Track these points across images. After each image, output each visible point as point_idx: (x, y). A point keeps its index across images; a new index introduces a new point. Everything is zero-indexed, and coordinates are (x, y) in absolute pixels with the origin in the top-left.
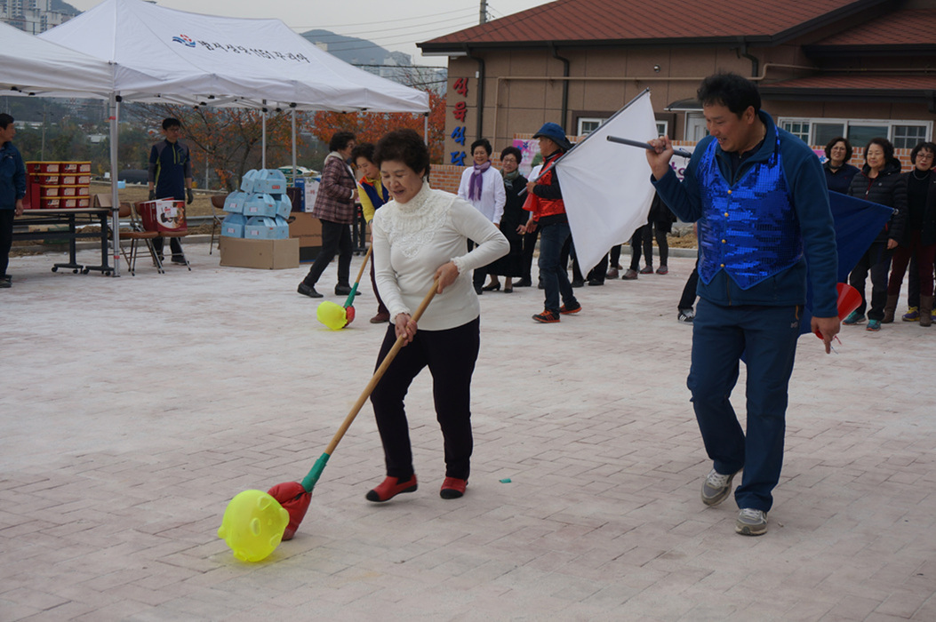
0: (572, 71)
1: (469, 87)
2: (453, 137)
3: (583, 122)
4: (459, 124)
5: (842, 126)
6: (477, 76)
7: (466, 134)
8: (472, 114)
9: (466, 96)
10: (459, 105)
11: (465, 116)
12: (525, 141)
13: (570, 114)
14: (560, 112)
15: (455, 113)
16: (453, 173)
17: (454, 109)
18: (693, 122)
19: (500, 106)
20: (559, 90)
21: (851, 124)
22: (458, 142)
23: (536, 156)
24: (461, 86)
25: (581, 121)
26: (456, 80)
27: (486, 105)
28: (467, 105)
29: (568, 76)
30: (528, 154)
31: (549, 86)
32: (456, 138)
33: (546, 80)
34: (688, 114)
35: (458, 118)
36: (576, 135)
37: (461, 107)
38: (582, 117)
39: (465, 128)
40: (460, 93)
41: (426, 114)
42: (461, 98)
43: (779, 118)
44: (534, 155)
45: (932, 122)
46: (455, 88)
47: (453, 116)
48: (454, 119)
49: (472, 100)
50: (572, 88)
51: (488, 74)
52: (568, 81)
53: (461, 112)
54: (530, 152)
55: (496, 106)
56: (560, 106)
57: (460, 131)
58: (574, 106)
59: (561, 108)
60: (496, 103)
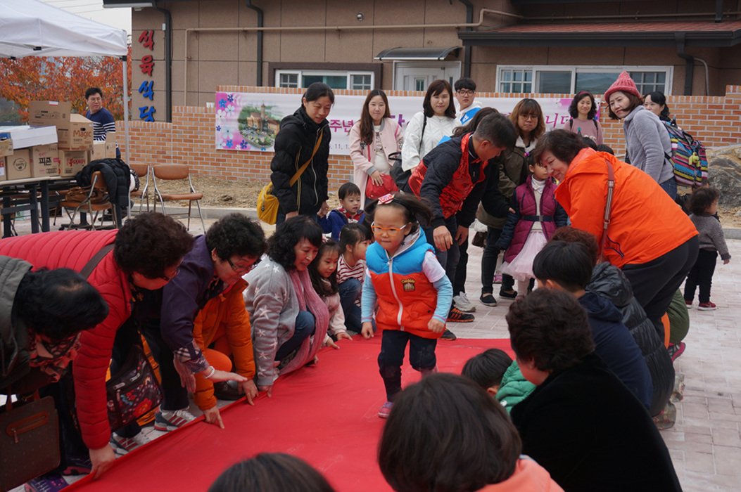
0: (266, 22)
1: (155, 39)
2: (141, 92)
3: (281, 74)
4: (146, 78)
5: (568, 74)
6: (164, 28)
7: (154, 89)
8: (160, 68)
9: (152, 49)
10: (145, 59)
11: (152, 71)
12: (230, 94)
13: (266, 66)
14: (256, 64)
15: (141, 67)
17: (141, 63)
18: (401, 72)
19: (190, 60)
20: (253, 42)
21: (579, 71)
22: (146, 96)
23: (243, 111)
24: (146, 39)
25: (278, 73)
26: (141, 32)
27: (174, 58)
28: (154, 59)
29: (262, 26)
30: (233, 108)
31: (242, 38)
32: (144, 92)
33: (238, 32)
34: (396, 63)
35: (145, 72)
36: (274, 86)
37: (148, 60)
38: (279, 69)
39: (153, 83)
40: (146, 46)
41: (124, 58)
42: (147, 52)
43: (498, 66)
44: (241, 109)
45: (673, 67)
46: (141, 41)
47: (140, 70)
48: (141, 73)
49: (159, 53)
50: (268, 40)
51: (175, 26)
52: (262, 31)
53: (148, 65)
54: (236, 106)
55: (186, 59)
56: (255, 58)
57: (148, 85)
58: (269, 57)
59: (256, 60)
60: (186, 56)
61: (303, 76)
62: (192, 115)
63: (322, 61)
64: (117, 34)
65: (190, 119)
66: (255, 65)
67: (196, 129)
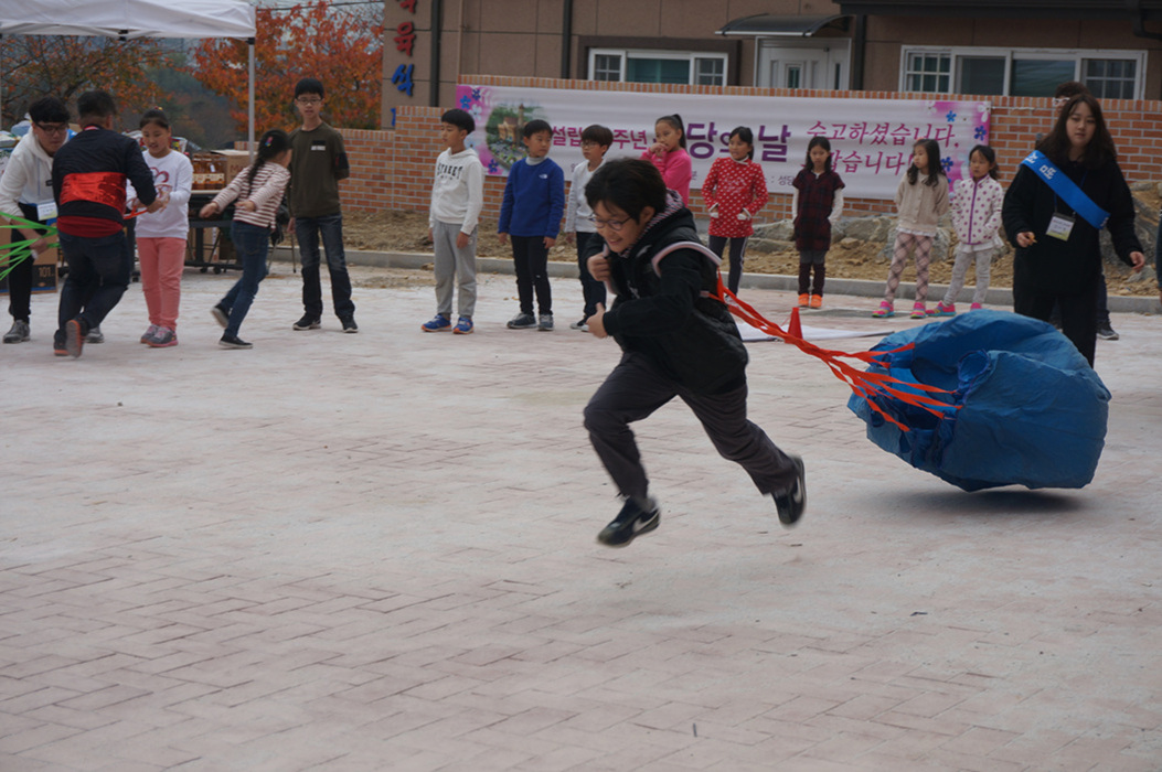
2: (395, 82)
3: (597, 56)
4: (403, 59)
5: (1001, 61)
7: (415, 77)
8: (424, 43)
9: (414, 11)
10: (403, 28)
11: (412, 47)
12: (475, 87)
13: (575, 40)
14: (560, 38)
15: (397, 40)
16: (361, 143)
17: (395, 34)
18: (768, 54)
19: (467, 29)
20: (558, 2)
21: (1016, 57)
22: (403, 90)
23: (494, 114)
25: (593, 53)
27: (445, 27)
28: (417, 27)
30: (479, 110)
32: (399, 83)
34: (760, 40)
35: (401, 50)
36: (586, 77)
37: (408, 30)
38: (595, 47)
39: (413, 67)
40: (405, 6)
41: (251, 41)
42: (406, 16)
43: (904, 47)
44: (490, 111)
45: (1146, 53)
47: (395, 45)
48: (397, 51)
49: (423, 19)
53: (407, 38)
54: (482, 106)
55: (459, 29)
56: (559, 28)
57: (406, 71)
58: (581, 28)
59: (561, 32)
60: (460, 24)
61: (628, 60)
62: (422, 120)
63: (655, 34)
64: (239, 9)
65: (421, 127)
66: (558, 41)
67: (427, 141)
